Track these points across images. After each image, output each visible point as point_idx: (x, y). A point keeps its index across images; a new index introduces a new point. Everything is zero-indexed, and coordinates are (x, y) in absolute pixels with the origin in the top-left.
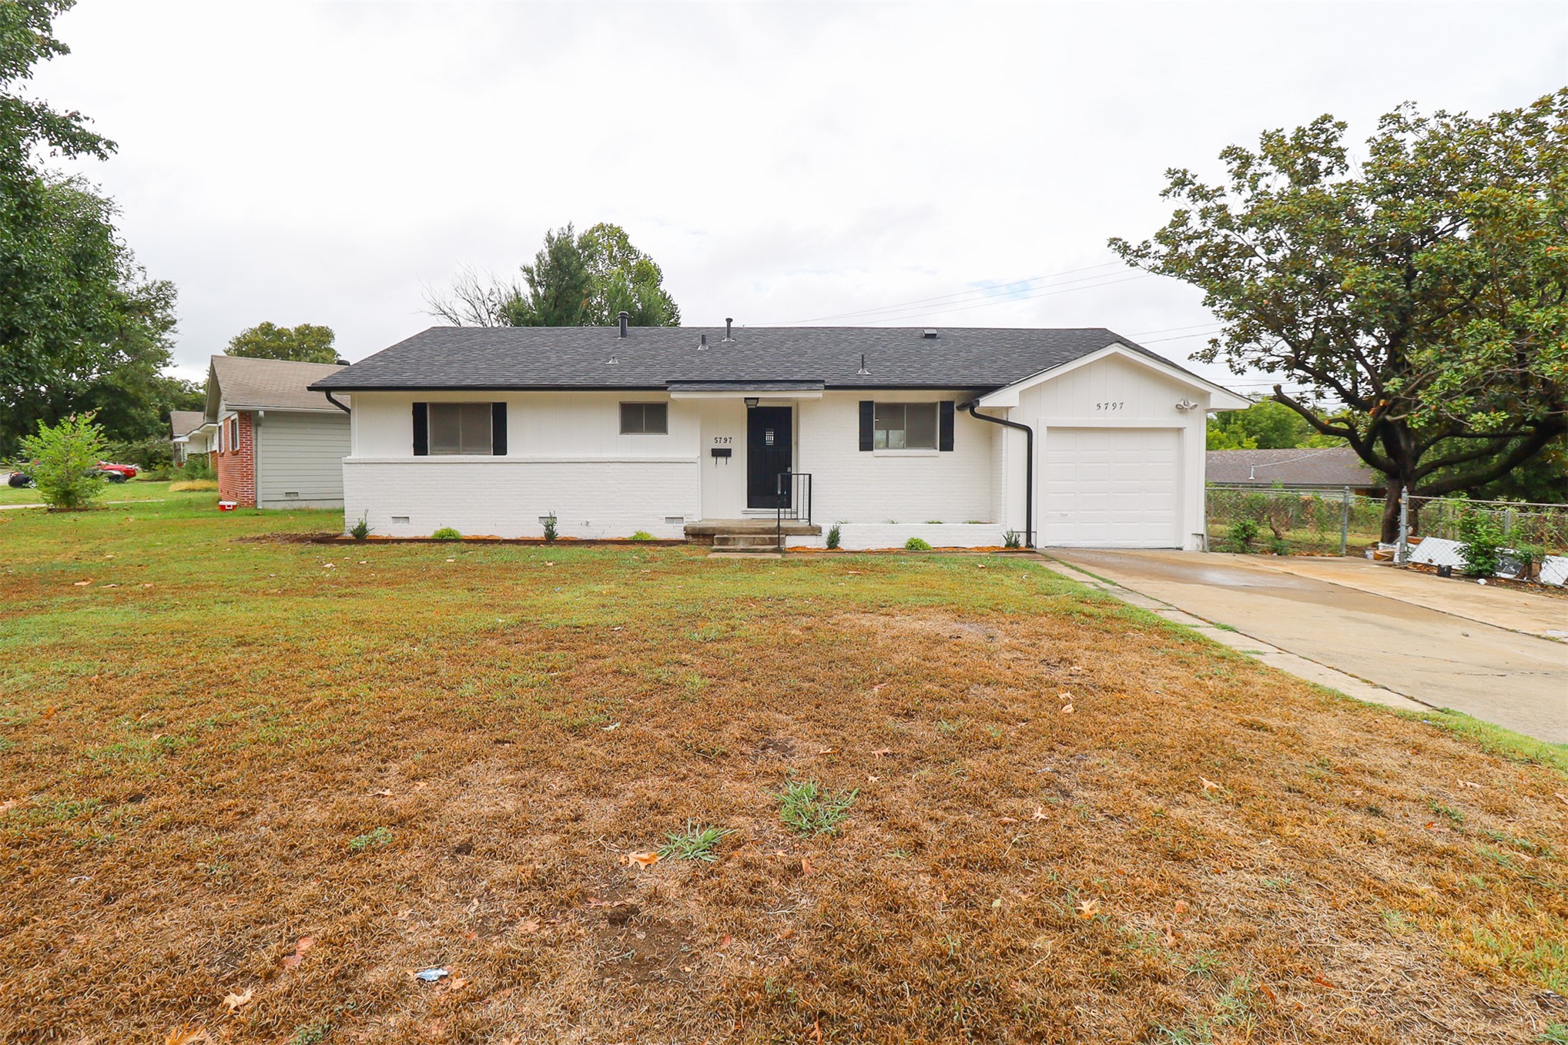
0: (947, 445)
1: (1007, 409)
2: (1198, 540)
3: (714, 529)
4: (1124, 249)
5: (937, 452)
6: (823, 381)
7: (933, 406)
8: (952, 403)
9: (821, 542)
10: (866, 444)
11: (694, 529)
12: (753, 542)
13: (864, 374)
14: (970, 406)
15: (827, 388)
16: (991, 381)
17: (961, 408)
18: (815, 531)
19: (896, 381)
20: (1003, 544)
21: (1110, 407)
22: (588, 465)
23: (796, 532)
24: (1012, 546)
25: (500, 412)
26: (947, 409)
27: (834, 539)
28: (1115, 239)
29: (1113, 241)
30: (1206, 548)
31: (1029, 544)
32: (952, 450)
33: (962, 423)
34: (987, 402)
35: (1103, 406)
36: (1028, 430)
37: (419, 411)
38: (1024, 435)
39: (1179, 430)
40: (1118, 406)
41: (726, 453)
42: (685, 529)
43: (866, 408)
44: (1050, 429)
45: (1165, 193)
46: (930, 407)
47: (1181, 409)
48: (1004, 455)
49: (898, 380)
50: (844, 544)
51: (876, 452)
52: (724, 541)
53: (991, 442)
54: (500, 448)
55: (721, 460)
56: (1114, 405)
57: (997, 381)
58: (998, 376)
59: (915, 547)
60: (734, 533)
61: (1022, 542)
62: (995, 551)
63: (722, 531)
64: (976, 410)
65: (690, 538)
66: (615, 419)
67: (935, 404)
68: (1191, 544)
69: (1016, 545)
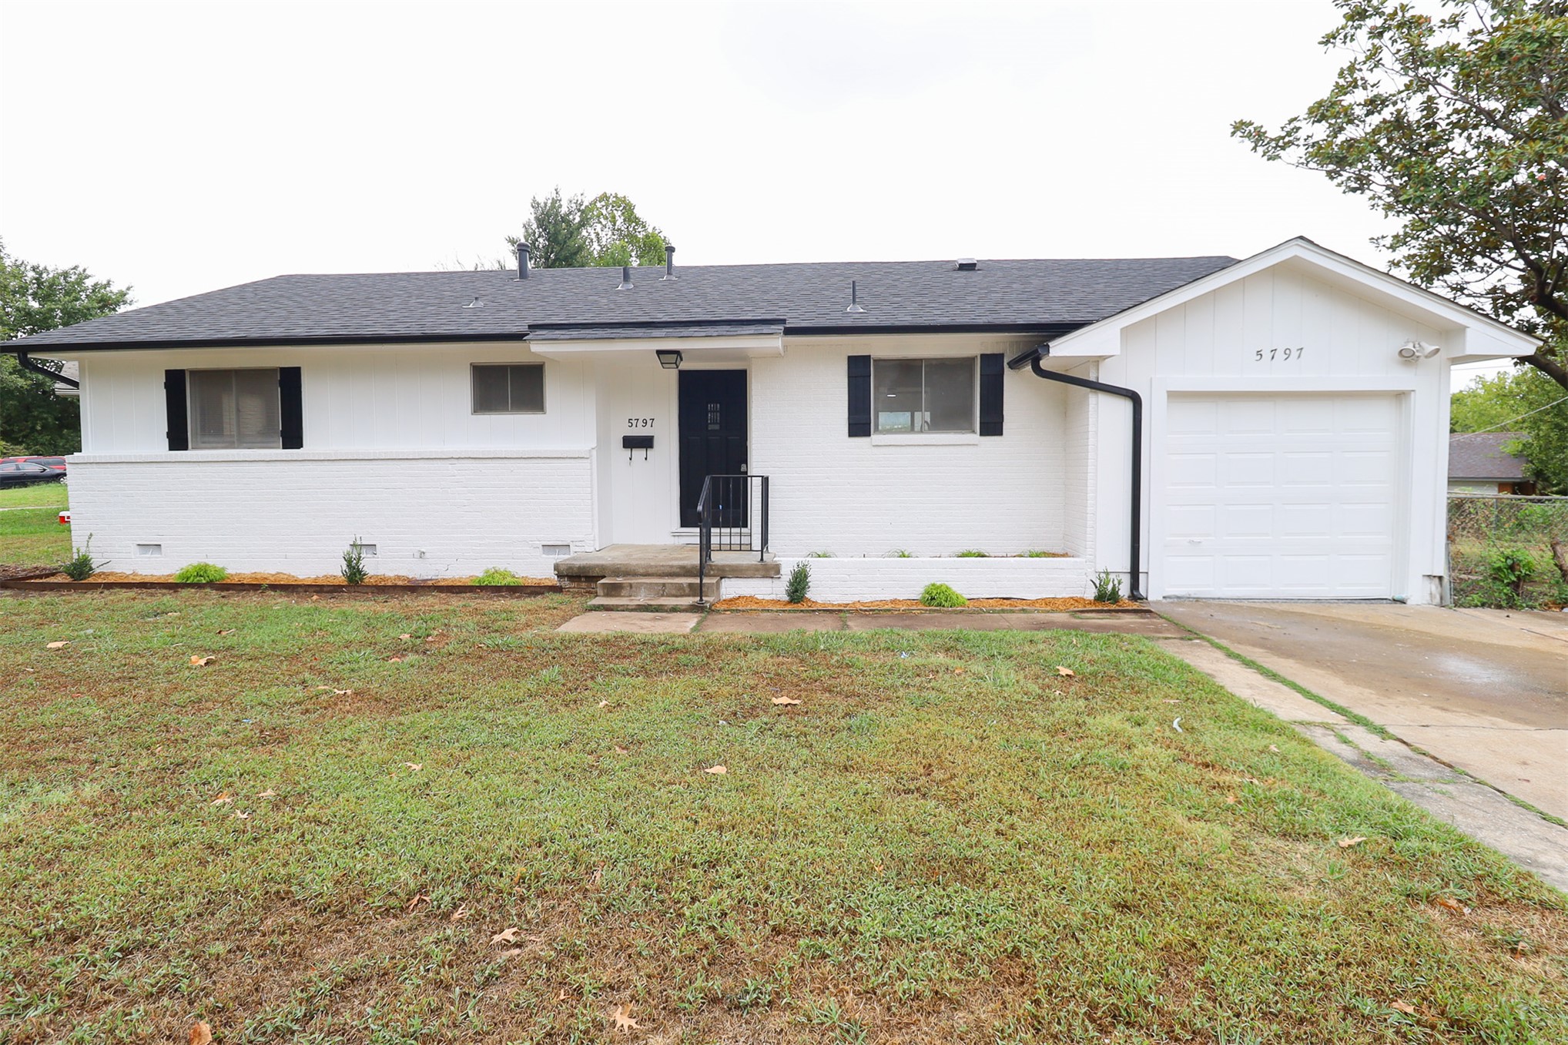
0: (992, 425)
1: (1097, 361)
2: (1434, 586)
3: (603, 567)
4: (1258, 137)
5: (975, 437)
6: (783, 321)
7: (967, 363)
8: (1001, 356)
9: (775, 590)
10: (859, 425)
11: (570, 568)
12: (663, 590)
13: (856, 312)
14: (1032, 357)
15: (789, 331)
16: (1067, 318)
17: (1015, 364)
18: (770, 571)
19: (906, 320)
20: (1091, 594)
21: (1280, 355)
22: (421, 464)
23: (737, 572)
24: (1106, 598)
25: (290, 381)
26: (993, 367)
27: (799, 586)
28: (1242, 123)
29: (1239, 127)
30: (1448, 600)
31: (1135, 596)
32: (1001, 434)
33: (1018, 388)
34: (1062, 349)
35: (1267, 355)
36: (1135, 399)
37: (175, 382)
38: (1126, 407)
39: (1400, 396)
40: (1294, 354)
41: (645, 443)
42: (556, 567)
43: (858, 368)
44: (1174, 396)
45: (1329, 39)
46: (964, 364)
47: (1408, 358)
48: (1091, 441)
49: (909, 318)
50: (818, 593)
51: (875, 438)
52: (613, 590)
53: (1066, 417)
54: (292, 437)
55: (638, 454)
56: (1287, 352)
57: (1078, 318)
58: (1078, 311)
59: (936, 600)
60: (635, 574)
61: (1124, 591)
62: (1076, 607)
63: (617, 572)
64: (1044, 364)
65: (566, 583)
66: (463, 390)
67: (972, 359)
68: (1420, 593)
69: (1114, 597)
